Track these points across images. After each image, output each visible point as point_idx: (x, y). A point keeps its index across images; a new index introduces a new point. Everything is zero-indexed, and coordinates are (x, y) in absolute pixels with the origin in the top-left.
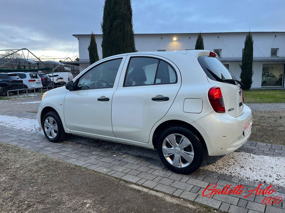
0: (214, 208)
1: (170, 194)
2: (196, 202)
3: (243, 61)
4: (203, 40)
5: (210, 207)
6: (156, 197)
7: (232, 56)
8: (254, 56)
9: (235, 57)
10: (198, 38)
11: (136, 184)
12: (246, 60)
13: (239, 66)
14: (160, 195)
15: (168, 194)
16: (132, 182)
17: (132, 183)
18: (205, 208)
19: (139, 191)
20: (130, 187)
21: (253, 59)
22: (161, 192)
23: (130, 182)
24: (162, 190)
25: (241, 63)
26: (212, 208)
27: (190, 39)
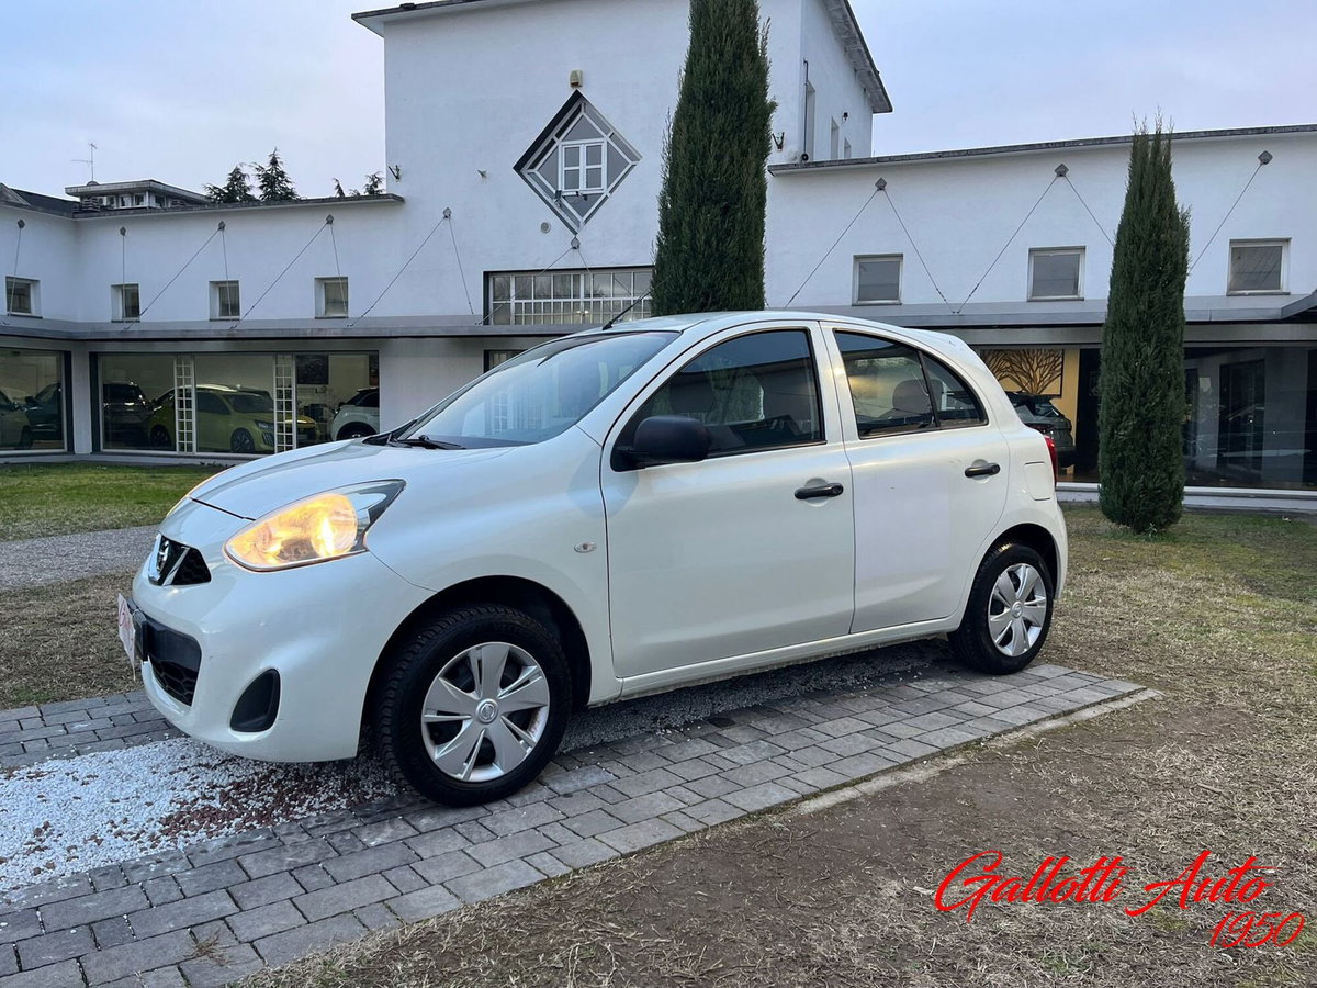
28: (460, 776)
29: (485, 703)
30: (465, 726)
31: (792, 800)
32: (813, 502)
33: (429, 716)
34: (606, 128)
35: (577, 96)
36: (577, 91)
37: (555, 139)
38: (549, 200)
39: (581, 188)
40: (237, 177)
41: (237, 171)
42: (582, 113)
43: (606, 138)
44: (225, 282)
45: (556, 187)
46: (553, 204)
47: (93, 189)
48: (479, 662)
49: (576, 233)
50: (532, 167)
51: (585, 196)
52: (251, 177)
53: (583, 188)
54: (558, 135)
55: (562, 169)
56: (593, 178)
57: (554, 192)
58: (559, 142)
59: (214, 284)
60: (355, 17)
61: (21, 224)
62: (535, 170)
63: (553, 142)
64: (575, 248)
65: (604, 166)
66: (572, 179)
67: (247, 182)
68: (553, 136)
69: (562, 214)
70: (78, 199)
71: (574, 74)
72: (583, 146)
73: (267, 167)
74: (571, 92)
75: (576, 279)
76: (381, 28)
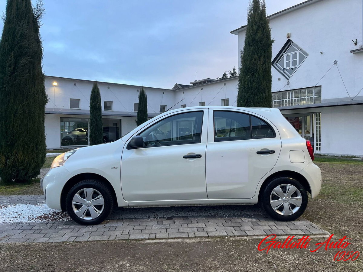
0: (224, 236)
1: (187, 237)
2: (210, 236)
3: (138, 116)
4: (100, 90)
5: (222, 236)
6: (178, 243)
7: (125, 111)
8: (148, 112)
9: (128, 111)
10: (94, 87)
11: (149, 239)
12: (141, 116)
13: (135, 122)
14: (179, 240)
15: (186, 237)
16: (144, 238)
17: (146, 239)
18: (219, 238)
19: (158, 243)
20: (147, 243)
21: (148, 115)
22: (178, 238)
23: (142, 239)
24: (177, 236)
25: (137, 119)
26: (223, 236)
27: (75, 86)
28: (81, 218)
29: (88, 202)
30: (83, 206)
31: (144, 239)
32: (190, 159)
33: (74, 203)
34: (298, 48)
35: (289, 41)
36: (289, 39)
37: (283, 54)
38: (281, 71)
39: (291, 67)
40: (225, 75)
41: (225, 73)
42: (291, 45)
43: (299, 50)
44: (225, 99)
45: (283, 67)
46: (282, 72)
47: (196, 82)
48: (86, 192)
49: (288, 80)
50: (277, 63)
51: (293, 69)
52: (228, 74)
53: (291, 66)
54: (284, 53)
55: (285, 62)
56: (295, 63)
57: (283, 69)
58: (284, 54)
59: (222, 100)
60: (231, 32)
61: (163, 93)
62: (277, 64)
63: (283, 55)
64: (288, 84)
65: (298, 59)
66: (288, 64)
67: (227, 76)
68: (282, 53)
69: (285, 75)
70: (192, 85)
71: (288, 34)
72: (291, 54)
73: (232, 71)
74: (287, 39)
75: (289, 94)
76: (238, 34)
